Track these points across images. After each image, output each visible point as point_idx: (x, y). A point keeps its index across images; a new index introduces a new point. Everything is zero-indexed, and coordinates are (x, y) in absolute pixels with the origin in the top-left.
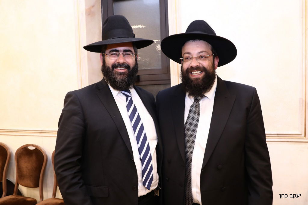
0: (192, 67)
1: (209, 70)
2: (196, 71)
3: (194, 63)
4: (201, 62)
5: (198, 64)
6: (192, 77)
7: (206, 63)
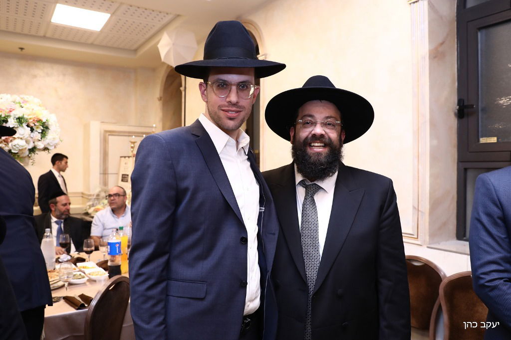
0: (314, 135)
1: (336, 144)
2: (318, 143)
3: (318, 130)
4: (328, 131)
5: (323, 133)
6: (310, 151)
7: (333, 135)
